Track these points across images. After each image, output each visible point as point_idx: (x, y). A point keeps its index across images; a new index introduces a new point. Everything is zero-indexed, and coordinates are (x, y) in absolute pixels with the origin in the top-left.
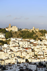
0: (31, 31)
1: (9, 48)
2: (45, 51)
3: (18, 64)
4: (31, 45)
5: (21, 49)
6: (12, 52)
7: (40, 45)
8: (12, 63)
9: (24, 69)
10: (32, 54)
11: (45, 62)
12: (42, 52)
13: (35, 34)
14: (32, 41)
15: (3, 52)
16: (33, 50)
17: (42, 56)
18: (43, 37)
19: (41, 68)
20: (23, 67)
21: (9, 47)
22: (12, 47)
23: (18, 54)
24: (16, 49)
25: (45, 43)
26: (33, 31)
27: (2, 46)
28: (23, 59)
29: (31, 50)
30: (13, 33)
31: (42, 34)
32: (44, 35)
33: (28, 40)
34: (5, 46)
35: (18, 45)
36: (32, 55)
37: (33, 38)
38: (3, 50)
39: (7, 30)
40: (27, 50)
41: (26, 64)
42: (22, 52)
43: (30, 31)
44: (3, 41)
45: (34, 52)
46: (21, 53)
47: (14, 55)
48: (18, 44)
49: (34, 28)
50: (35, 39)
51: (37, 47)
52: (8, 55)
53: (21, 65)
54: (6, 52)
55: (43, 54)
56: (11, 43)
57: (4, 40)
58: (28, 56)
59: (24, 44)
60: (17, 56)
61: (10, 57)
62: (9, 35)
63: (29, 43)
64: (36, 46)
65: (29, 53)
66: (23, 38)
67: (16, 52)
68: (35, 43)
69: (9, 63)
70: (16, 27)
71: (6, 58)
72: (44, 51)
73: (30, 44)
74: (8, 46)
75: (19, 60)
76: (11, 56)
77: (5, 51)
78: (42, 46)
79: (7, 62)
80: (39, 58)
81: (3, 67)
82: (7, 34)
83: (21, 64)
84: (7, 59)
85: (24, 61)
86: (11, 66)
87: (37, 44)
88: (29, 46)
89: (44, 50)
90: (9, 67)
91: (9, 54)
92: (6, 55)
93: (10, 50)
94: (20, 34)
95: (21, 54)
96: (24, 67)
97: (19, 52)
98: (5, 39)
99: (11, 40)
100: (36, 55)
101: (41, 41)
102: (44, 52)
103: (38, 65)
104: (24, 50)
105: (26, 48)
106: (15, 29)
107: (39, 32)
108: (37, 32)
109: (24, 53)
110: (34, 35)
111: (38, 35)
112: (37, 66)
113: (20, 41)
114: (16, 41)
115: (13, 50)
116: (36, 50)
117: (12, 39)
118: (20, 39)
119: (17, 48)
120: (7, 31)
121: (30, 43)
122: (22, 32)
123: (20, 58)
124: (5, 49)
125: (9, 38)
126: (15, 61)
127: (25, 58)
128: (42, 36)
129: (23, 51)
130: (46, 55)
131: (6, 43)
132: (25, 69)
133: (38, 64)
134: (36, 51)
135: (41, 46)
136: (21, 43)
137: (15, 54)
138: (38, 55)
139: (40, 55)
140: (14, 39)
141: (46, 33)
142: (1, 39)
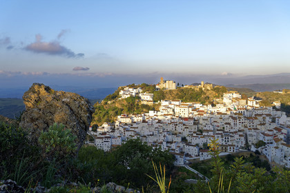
1: (157, 118)
2: (218, 124)
3: (169, 145)
4: (195, 114)
6: (161, 125)
8: (159, 141)
9: (176, 152)
10: (194, 128)
12: (211, 126)
13: (205, 94)
14: (198, 106)
16: (196, 123)
17: (211, 133)
18: (218, 100)
19: (207, 153)
20: (174, 150)
21: (157, 116)
22: (161, 115)
23: (170, 128)
25: (219, 109)
26: (201, 89)
27: (146, 114)
28: (178, 136)
29: (192, 122)
30: (167, 92)
31: (217, 95)
32: (222, 96)
33: (191, 104)
35: (172, 113)
36: (193, 130)
37: (200, 101)
38: (147, 120)
39: (157, 87)
40: (186, 122)
41: (181, 145)
42: (177, 125)
44: (148, 106)
45: (197, 126)
47: (164, 129)
48: (173, 111)
49: (202, 83)
50: (203, 103)
52: (153, 129)
53: (173, 146)
55: (212, 130)
56: (161, 108)
57: (151, 104)
58: (187, 131)
59: (182, 111)
60: (168, 132)
61: (156, 133)
62: (161, 95)
63: (190, 109)
64: (202, 115)
65: (189, 127)
66: (182, 101)
67: (167, 125)
68: (201, 109)
69: (155, 142)
70: (172, 82)
71: (149, 134)
72: (215, 124)
73: (193, 112)
74: (155, 114)
75: (170, 138)
76: (159, 131)
78: (212, 116)
80: (204, 137)
82: (156, 94)
83: (173, 144)
84: (151, 135)
85: (180, 139)
87: (206, 111)
88: (191, 114)
89: (216, 122)
91: (156, 128)
92: (150, 129)
93: (157, 121)
94: (177, 94)
95: (176, 127)
96: (176, 150)
97: (171, 125)
99: (162, 105)
100: (201, 131)
101: (213, 105)
102: (214, 126)
103: (202, 147)
104: (181, 121)
105: (185, 119)
106: (171, 86)
107: (212, 90)
108: (208, 90)
109: (180, 126)
110: (202, 97)
111: (210, 96)
112: (200, 149)
113: (177, 106)
114: (170, 106)
115: (163, 121)
116: (201, 121)
117: (164, 103)
118: (177, 103)
119: (169, 117)
120: (157, 89)
121: (193, 110)
122: (182, 90)
123: (173, 134)
124: (150, 119)
125: (159, 101)
126: (163, 138)
127: (181, 135)
128: (218, 97)
129: (178, 123)
130: (218, 130)
131: (154, 109)
132: (178, 152)
133: (201, 145)
134: (201, 124)
136: (177, 110)
137: (165, 127)
138: (205, 130)
139: (208, 131)
140: (167, 103)
141: (225, 92)
142: (145, 103)
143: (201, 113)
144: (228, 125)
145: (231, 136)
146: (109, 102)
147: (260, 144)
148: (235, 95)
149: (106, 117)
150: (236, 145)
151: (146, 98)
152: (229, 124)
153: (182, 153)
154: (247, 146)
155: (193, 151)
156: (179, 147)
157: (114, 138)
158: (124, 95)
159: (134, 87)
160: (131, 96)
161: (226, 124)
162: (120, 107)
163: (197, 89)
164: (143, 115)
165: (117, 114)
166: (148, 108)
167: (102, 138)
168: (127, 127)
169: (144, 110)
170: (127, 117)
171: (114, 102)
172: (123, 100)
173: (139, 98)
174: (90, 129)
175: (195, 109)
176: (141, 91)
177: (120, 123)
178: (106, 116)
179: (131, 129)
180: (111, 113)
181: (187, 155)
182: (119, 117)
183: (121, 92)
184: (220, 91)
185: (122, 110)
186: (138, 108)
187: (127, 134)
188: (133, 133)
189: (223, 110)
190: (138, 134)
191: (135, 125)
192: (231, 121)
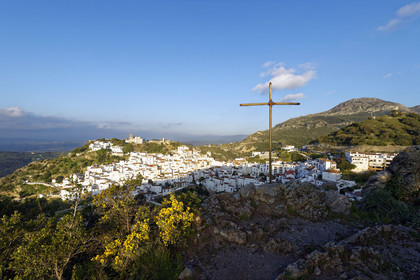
1: (127, 166)
2: (175, 168)
4: (158, 162)
5: (144, 167)
6: (131, 172)
7: (170, 160)
10: (158, 172)
11: (173, 182)
12: (171, 170)
13: (165, 147)
14: (160, 155)
15: (118, 172)
16: (159, 168)
17: (170, 175)
18: (174, 151)
19: (168, 189)
20: (143, 191)
22: (131, 164)
24: (137, 167)
25: (175, 158)
26: (162, 143)
27: (117, 164)
28: (146, 179)
29: (157, 167)
30: (135, 146)
32: (177, 148)
33: (155, 154)
34: (122, 163)
35: (140, 162)
36: (157, 174)
37: (161, 152)
38: (118, 169)
39: (126, 141)
40: (152, 168)
41: (148, 186)
45: (160, 171)
48: (141, 160)
49: (163, 139)
50: (164, 154)
51: (166, 163)
53: (142, 188)
54: (121, 171)
55: (171, 172)
56: (130, 158)
57: (121, 155)
58: (152, 175)
59: (148, 160)
62: (130, 148)
63: (155, 158)
65: (154, 172)
66: (148, 153)
68: (163, 158)
70: (140, 137)
72: (173, 168)
73: (157, 160)
74: (126, 163)
78: (171, 162)
80: (166, 178)
82: (126, 147)
85: (147, 182)
87: (166, 159)
88: (155, 162)
92: (121, 176)
93: (127, 169)
94: (144, 147)
96: (145, 190)
98: (123, 154)
99: (131, 156)
100: (163, 174)
101: (171, 155)
102: (173, 170)
104: (148, 167)
105: (151, 166)
106: (138, 140)
107: (170, 144)
108: (167, 144)
109: (147, 172)
110: (163, 149)
111: (168, 148)
112: (163, 188)
113: (144, 156)
114: (138, 157)
115: (132, 168)
116: (163, 167)
117: (132, 154)
118: (144, 154)
119: (138, 165)
120: (127, 143)
124: (121, 168)
125: (128, 153)
127: (148, 178)
128: (174, 149)
129: (146, 169)
130: (175, 173)
131: (124, 160)
132: (146, 192)
133: (164, 185)
134: (163, 169)
136: (144, 159)
138: (166, 173)
139: (168, 174)
140: (135, 154)
141: (179, 146)
142: (116, 154)
143: (163, 161)
146: (78, 155)
147: (202, 179)
148: (185, 148)
149: (73, 168)
150: (187, 181)
151: (117, 150)
153: (149, 192)
154: (194, 181)
155: (157, 189)
156: (146, 188)
158: (95, 147)
159: (104, 141)
160: (102, 149)
161: (181, 167)
162: (89, 158)
163: (159, 143)
164: (114, 164)
165: (86, 165)
166: (119, 159)
168: (98, 176)
169: (115, 160)
170: (98, 167)
171: (83, 155)
172: (93, 152)
173: (110, 150)
174: (54, 181)
175: (158, 158)
176: (111, 144)
177: (91, 173)
179: (102, 178)
180: (80, 164)
181: (153, 193)
182: (89, 168)
183: (91, 146)
184: (175, 145)
185: (92, 161)
186: (109, 159)
187: (98, 182)
188: (104, 181)
189: (178, 158)
190: (109, 181)
191: (106, 174)
192: (184, 165)
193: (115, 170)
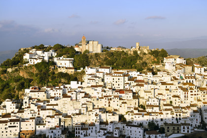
0: (132, 53)
1: (82, 91)
2: (164, 98)
3: (103, 126)
4: (132, 84)
5: (109, 93)
6: (89, 100)
7: (153, 83)
8: (89, 122)
9: (115, 136)
10: (134, 103)
11: (163, 122)
12: (156, 100)
13: (141, 58)
14: (134, 74)
15: (70, 99)
16: (136, 96)
17: (156, 109)
18: (158, 66)
19: (154, 135)
20: (112, 133)
21: (82, 88)
22: (88, 87)
23: (103, 103)
24: (98, 93)
25: (162, 79)
26: (135, 52)
27: (66, 86)
28: (114, 114)
29: (131, 94)
30: (91, 56)
31: (156, 60)
32: (162, 62)
33: (125, 71)
34: (74, 85)
35: (102, 84)
36: (133, 106)
37: (135, 68)
38: (69, 94)
39: (77, 49)
40: (123, 95)
41: (120, 126)
42: (111, 99)
43: (129, 53)
44: (68, 74)
45: (137, 100)
46: (108, 101)
47: (94, 106)
48: (103, 80)
50: (140, 70)
51: (146, 87)
52: (79, 106)
53: (110, 128)
54: (74, 98)
55: (158, 104)
56: (86, 78)
57: (71, 72)
58: (125, 107)
59: (115, 81)
60: (100, 109)
61: (84, 111)
62: (83, 60)
63: (126, 78)
64: (143, 85)
65: (127, 102)
66: (113, 69)
67: (97, 100)
68: (139, 78)
69: (83, 124)
70: (97, 42)
71: (74, 112)
72: (160, 97)
73: (129, 82)
74: (79, 85)
75: (104, 117)
76: (87, 108)
77: (72, 96)
78: (156, 87)
79: (78, 120)
80: (149, 114)
81: (69, 132)
82: (77, 59)
83: (109, 126)
84: (77, 114)
86: (87, 129)
87: (146, 81)
88: (128, 85)
89: (161, 94)
90: (81, 131)
91: (83, 104)
92: (75, 106)
93: (83, 95)
94: (106, 59)
95: (109, 103)
96: (115, 132)
97: (103, 100)
98: (73, 70)
99: (86, 73)
100: (142, 107)
101: (154, 74)
102: (160, 100)
103: (147, 127)
104: (116, 94)
105: (121, 91)
106: (95, 48)
107: (149, 53)
108: (145, 54)
109: (116, 101)
110: (138, 62)
111: (147, 61)
112: (145, 130)
113: (107, 74)
114: (98, 74)
115: (91, 94)
116: (142, 94)
117: (89, 71)
118: (107, 71)
119: (99, 89)
120: (78, 52)
121: (128, 80)
122: (112, 54)
123: (107, 112)
124: (74, 92)
125: (82, 69)
126: (95, 118)
127: (117, 112)
128: (158, 63)
129: (113, 97)
130: (165, 105)
131: (76, 79)
132: (117, 136)
133: (146, 125)
134: (143, 98)
135: (153, 86)
136: (108, 80)
137: (95, 102)
138: (147, 106)
139: (152, 106)
140: (93, 71)
141: (166, 56)
142: (64, 71)
143: (140, 83)
144: (177, 99)
145: (183, 112)
146: (10, 70)
148: (179, 61)
150: (191, 123)
151: (64, 64)
152: (178, 97)
153: (122, 137)
154: (204, 125)
156: (117, 128)
157: (23, 120)
158: (33, 59)
160: (43, 62)
161: (175, 96)
162: (26, 76)
164: (62, 87)
165: (22, 87)
167: (6, 122)
168: (42, 104)
169: (63, 80)
170: (39, 90)
171: (16, 70)
172: (31, 66)
173: (54, 64)
175: (131, 79)
176: (55, 54)
177: (30, 98)
178: (6, 90)
179: (48, 107)
180: (13, 85)
182: (27, 91)
183: (27, 56)
185: (30, 81)
186: (53, 78)
187: (43, 114)
188: (51, 113)
189: (167, 79)
190: (58, 113)
191: (53, 102)
192: (180, 93)
193: (65, 96)
